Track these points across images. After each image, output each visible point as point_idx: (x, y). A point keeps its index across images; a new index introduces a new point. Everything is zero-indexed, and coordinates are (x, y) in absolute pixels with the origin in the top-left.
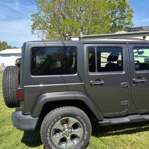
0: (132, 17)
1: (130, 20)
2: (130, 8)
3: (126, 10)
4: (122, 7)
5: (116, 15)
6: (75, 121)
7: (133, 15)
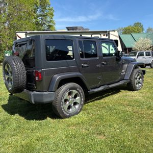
0: (53, 16)
1: (52, 18)
2: (51, 7)
3: (47, 8)
4: (43, 5)
5: (38, 12)
6: (76, 92)
7: (54, 14)
